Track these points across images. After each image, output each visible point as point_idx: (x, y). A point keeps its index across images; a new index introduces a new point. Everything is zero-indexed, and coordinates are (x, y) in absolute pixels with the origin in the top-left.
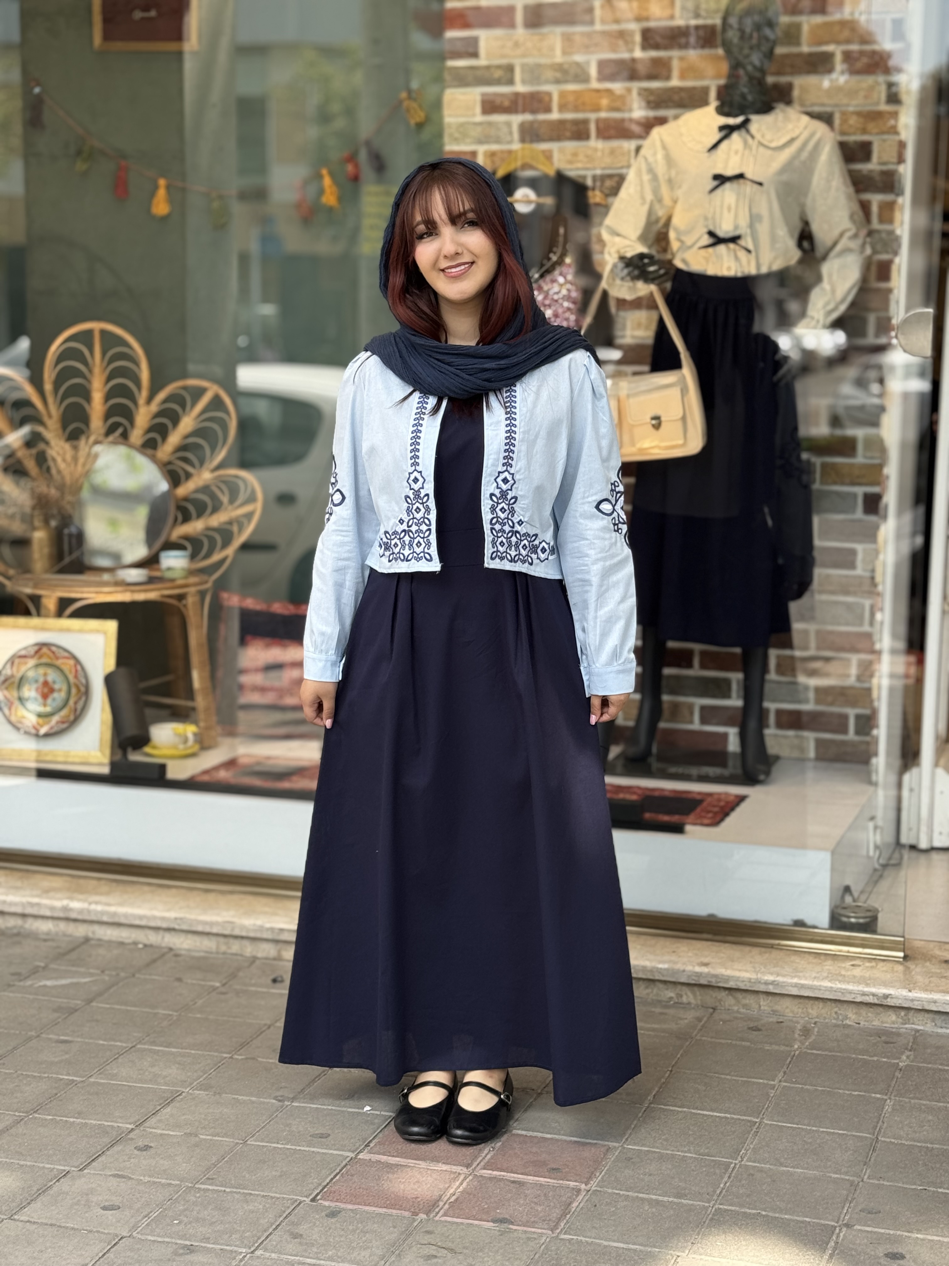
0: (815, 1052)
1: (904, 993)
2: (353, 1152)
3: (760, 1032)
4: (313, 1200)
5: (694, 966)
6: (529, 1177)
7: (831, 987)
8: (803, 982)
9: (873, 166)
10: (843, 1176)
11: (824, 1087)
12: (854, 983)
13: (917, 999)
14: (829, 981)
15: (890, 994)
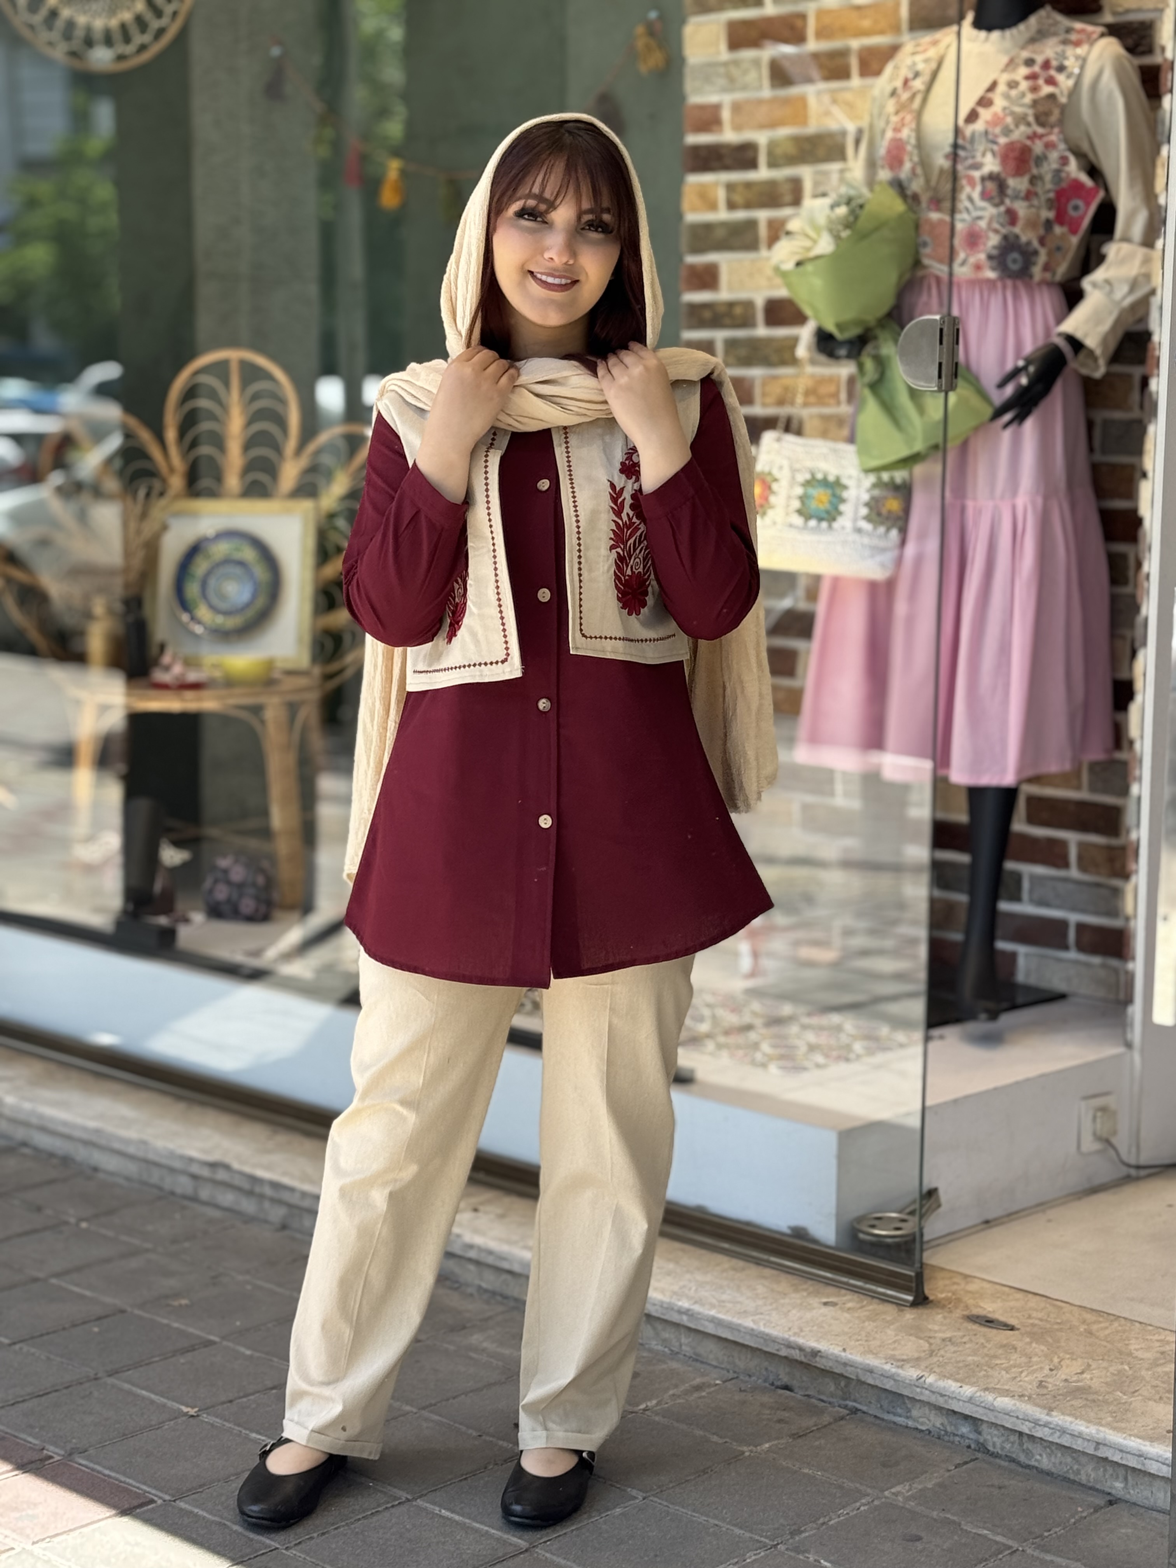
13: (850, 1363)
14: (753, 1321)
15: (819, 1351)
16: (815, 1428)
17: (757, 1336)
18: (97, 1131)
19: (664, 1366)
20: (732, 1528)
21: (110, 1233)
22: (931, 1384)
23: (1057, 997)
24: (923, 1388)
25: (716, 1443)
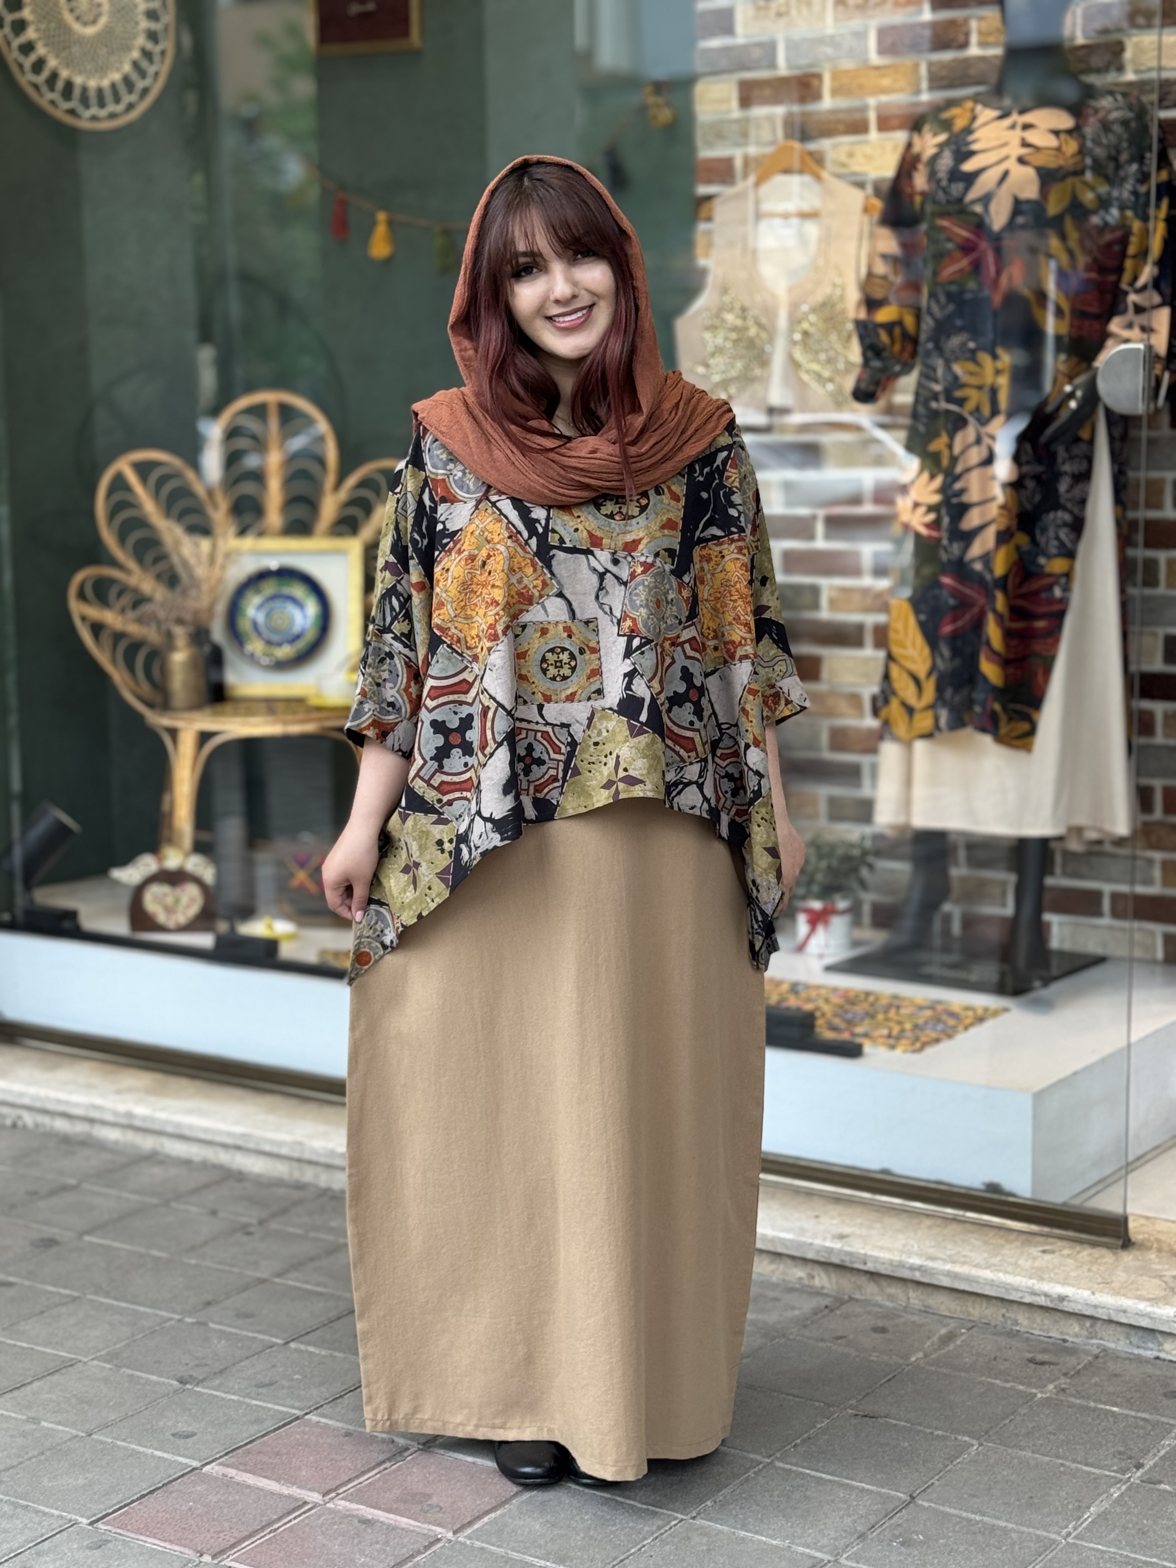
0: (933, 1368)
1: (1087, 1295)
2: (201, 1461)
3: (881, 1335)
4: (91, 1524)
5: (825, 1239)
6: (392, 1516)
7: (994, 1280)
10: (813, 1553)
11: (901, 1420)
13: (1102, 1305)
14: (990, 1273)
15: (1068, 1296)
16: (1079, 1367)
17: (998, 1286)
18: (243, 1136)
19: (903, 1320)
20: (1079, 1466)
21: (298, 1231)
23: (1098, 961)
25: (1004, 1388)
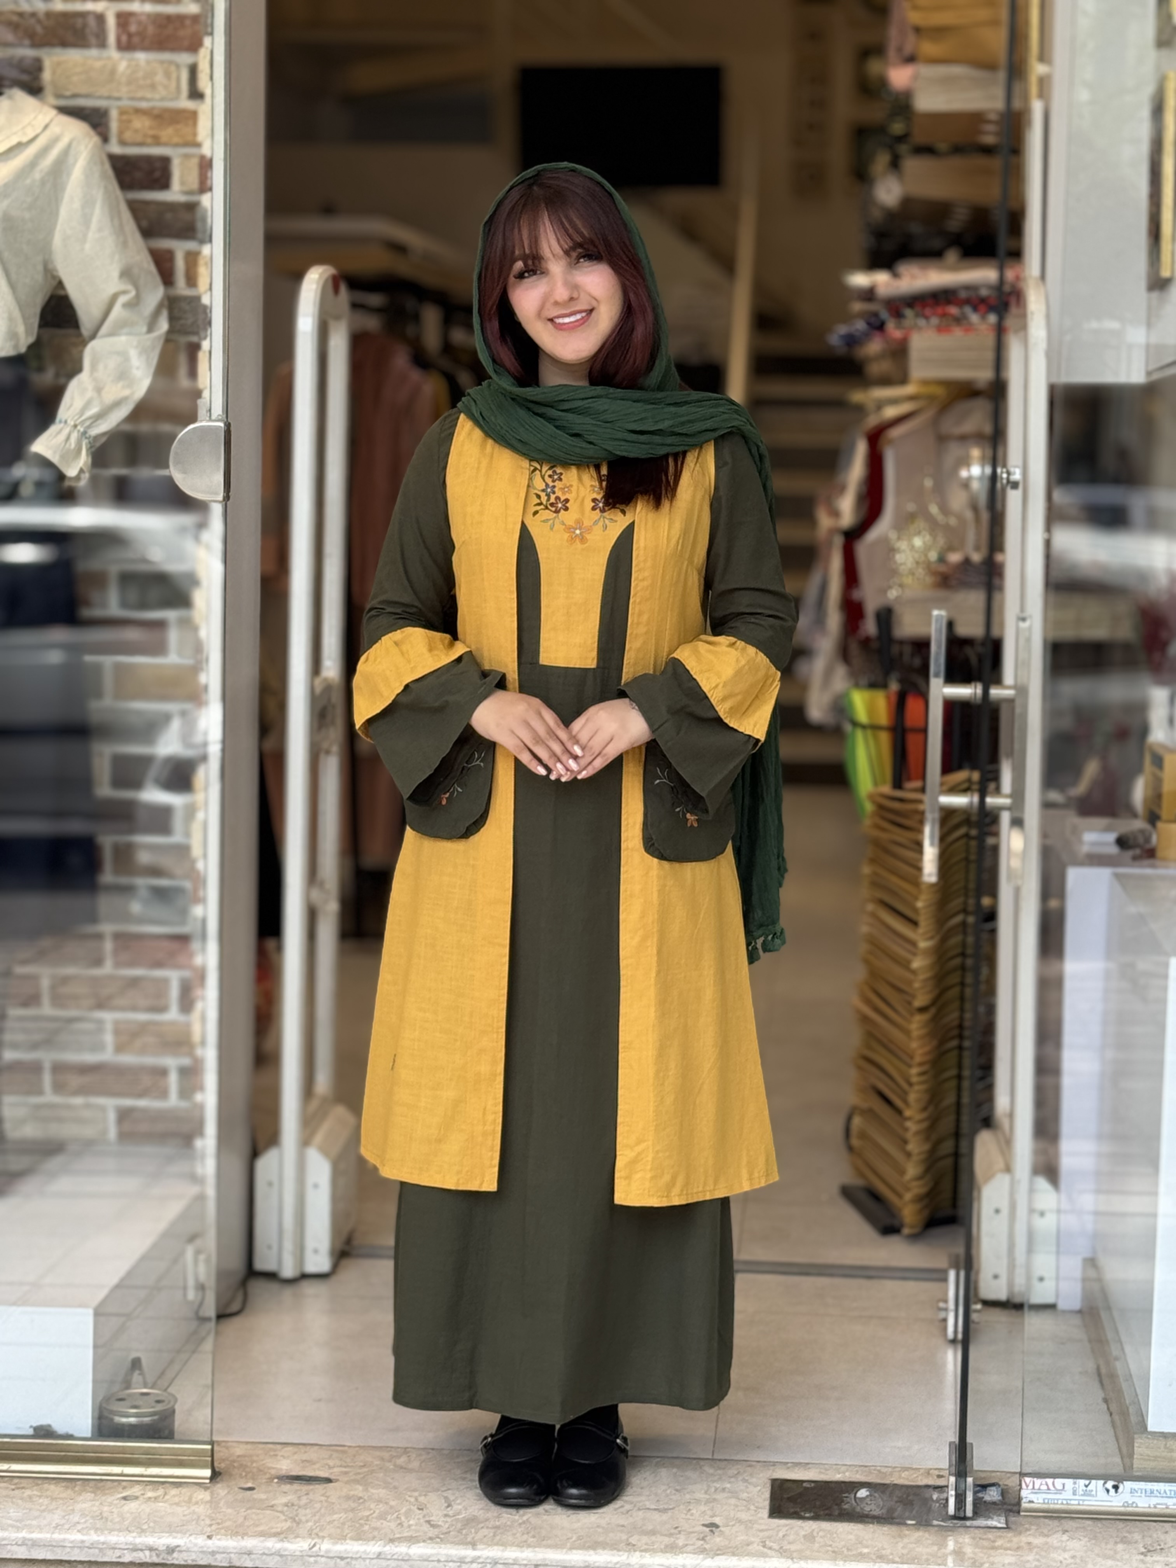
1: (201, 1541)
7: (83, 1542)
8: (35, 1536)
9: (175, 194)
12: (120, 1530)
13: (221, 1550)
14: (79, 1531)
15: (178, 1546)
22: (327, 1551)
24: (318, 1556)
